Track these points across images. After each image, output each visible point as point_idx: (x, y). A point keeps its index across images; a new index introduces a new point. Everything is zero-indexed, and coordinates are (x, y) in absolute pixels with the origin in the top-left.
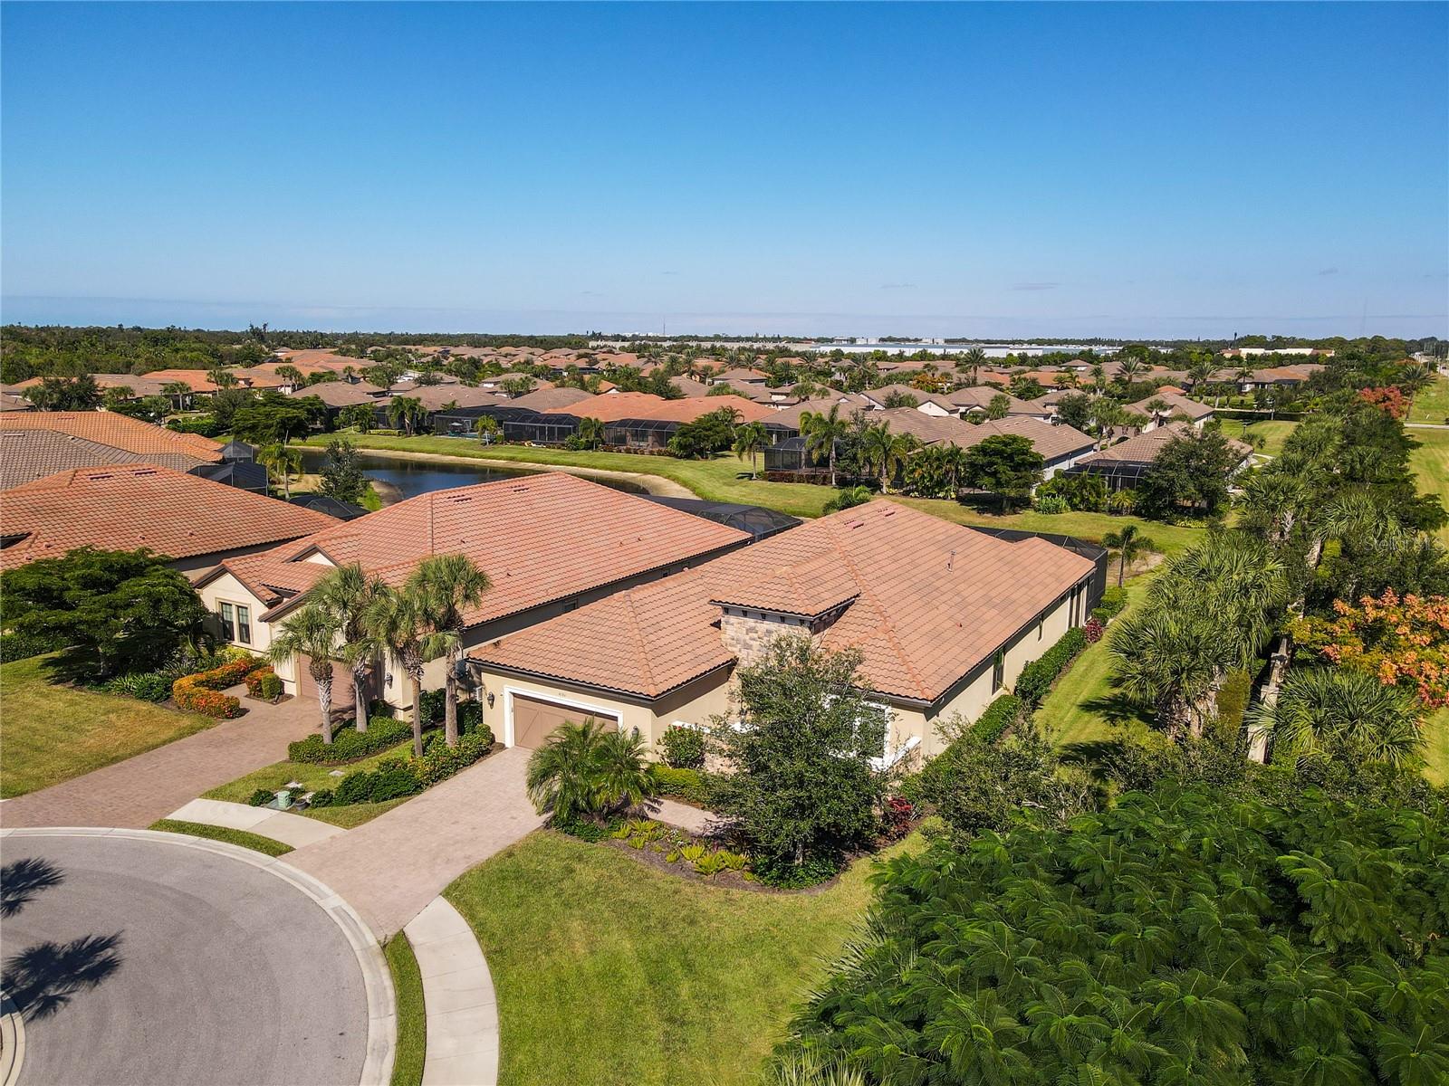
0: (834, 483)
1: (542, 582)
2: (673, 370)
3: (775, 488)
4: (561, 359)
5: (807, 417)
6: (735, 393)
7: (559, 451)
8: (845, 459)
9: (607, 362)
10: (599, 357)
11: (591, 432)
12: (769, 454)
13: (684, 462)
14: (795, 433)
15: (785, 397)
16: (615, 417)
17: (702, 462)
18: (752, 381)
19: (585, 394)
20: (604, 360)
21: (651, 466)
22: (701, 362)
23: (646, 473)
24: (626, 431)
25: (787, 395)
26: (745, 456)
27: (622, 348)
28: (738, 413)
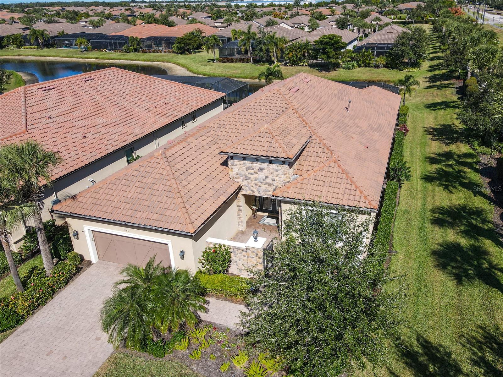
0: (252, 62)
1: (108, 139)
2: (169, 14)
3: (226, 66)
4: (117, 11)
5: (235, 32)
6: (199, 22)
7: (120, 53)
8: (257, 50)
9: (139, 12)
10: (135, 10)
11: (135, 43)
12: (221, 50)
13: (180, 56)
14: (229, 40)
15: (221, 24)
16: (145, 36)
17: (189, 55)
18: (205, 18)
19: (130, 25)
20: (138, 11)
21: (165, 58)
22: (181, 11)
23: (164, 62)
24: (152, 42)
25: (222, 23)
26: (210, 51)
27: (145, 6)
28: (203, 31)
